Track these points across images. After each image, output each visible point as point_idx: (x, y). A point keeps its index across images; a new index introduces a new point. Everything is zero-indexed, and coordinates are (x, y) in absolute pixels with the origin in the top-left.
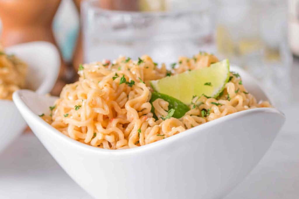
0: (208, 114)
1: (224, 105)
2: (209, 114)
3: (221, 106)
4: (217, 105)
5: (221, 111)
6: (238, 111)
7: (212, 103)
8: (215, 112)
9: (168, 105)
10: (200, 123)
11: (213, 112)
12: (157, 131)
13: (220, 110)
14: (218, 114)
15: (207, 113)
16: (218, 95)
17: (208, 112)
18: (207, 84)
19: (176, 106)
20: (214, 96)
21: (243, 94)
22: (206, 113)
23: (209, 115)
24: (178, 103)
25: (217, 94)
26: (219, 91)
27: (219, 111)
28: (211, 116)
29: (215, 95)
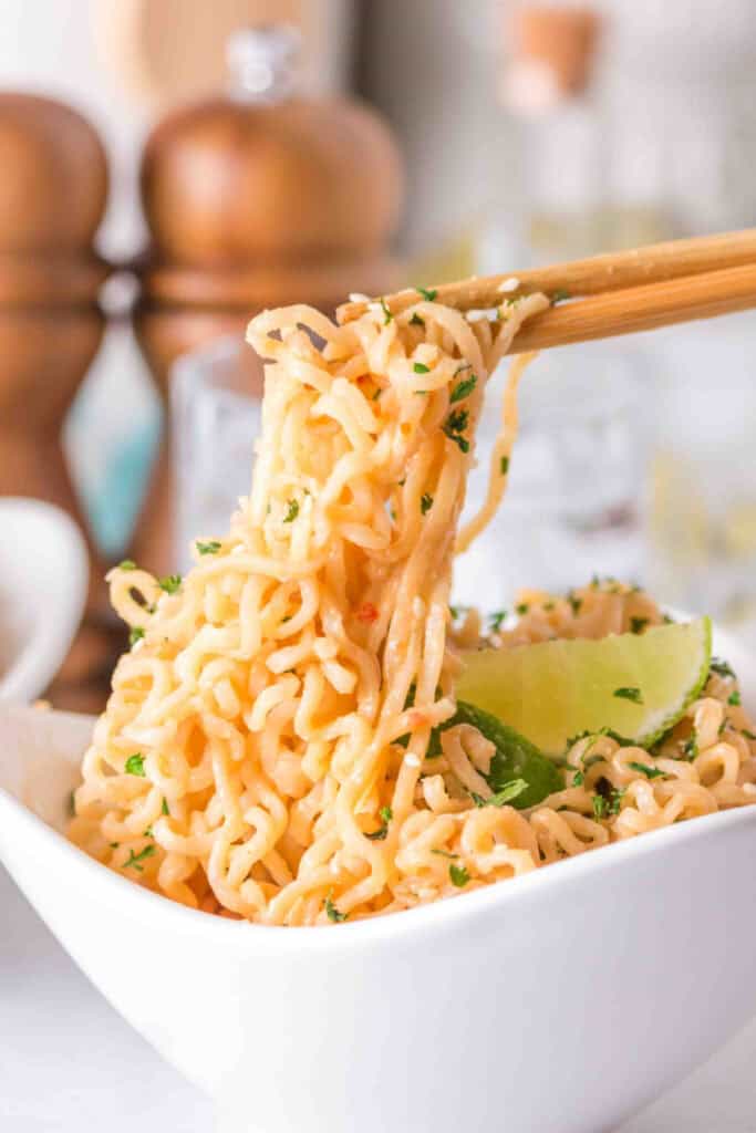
0: (613, 811)
1: (673, 777)
2: (619, 808)
3: (665, 779)
4: (650, 774)
5: (662, 801)
6: (722, 807)
7: (634, 765)
8: (639, 803)
9: (493, 754)
10: (588, 841)
11: (634, 805)
12: (447, 837)
13: (656, 795)
14: (651, 813)
15: (611, 807)
16: (660, 736)
17: (616, 802)
18: (623, 693)
19: (519, 764)
20: (643, 741)
21: (743, 740)
22: (608, 804)
23: (617, 814)
24: (527, 752)
25: (657, 733)
26: (665, 723)
27: (653, 802)
28: (626, 819)
29: (647, 736)
